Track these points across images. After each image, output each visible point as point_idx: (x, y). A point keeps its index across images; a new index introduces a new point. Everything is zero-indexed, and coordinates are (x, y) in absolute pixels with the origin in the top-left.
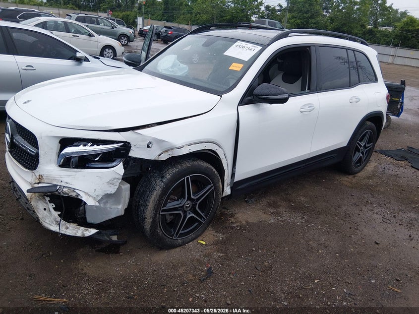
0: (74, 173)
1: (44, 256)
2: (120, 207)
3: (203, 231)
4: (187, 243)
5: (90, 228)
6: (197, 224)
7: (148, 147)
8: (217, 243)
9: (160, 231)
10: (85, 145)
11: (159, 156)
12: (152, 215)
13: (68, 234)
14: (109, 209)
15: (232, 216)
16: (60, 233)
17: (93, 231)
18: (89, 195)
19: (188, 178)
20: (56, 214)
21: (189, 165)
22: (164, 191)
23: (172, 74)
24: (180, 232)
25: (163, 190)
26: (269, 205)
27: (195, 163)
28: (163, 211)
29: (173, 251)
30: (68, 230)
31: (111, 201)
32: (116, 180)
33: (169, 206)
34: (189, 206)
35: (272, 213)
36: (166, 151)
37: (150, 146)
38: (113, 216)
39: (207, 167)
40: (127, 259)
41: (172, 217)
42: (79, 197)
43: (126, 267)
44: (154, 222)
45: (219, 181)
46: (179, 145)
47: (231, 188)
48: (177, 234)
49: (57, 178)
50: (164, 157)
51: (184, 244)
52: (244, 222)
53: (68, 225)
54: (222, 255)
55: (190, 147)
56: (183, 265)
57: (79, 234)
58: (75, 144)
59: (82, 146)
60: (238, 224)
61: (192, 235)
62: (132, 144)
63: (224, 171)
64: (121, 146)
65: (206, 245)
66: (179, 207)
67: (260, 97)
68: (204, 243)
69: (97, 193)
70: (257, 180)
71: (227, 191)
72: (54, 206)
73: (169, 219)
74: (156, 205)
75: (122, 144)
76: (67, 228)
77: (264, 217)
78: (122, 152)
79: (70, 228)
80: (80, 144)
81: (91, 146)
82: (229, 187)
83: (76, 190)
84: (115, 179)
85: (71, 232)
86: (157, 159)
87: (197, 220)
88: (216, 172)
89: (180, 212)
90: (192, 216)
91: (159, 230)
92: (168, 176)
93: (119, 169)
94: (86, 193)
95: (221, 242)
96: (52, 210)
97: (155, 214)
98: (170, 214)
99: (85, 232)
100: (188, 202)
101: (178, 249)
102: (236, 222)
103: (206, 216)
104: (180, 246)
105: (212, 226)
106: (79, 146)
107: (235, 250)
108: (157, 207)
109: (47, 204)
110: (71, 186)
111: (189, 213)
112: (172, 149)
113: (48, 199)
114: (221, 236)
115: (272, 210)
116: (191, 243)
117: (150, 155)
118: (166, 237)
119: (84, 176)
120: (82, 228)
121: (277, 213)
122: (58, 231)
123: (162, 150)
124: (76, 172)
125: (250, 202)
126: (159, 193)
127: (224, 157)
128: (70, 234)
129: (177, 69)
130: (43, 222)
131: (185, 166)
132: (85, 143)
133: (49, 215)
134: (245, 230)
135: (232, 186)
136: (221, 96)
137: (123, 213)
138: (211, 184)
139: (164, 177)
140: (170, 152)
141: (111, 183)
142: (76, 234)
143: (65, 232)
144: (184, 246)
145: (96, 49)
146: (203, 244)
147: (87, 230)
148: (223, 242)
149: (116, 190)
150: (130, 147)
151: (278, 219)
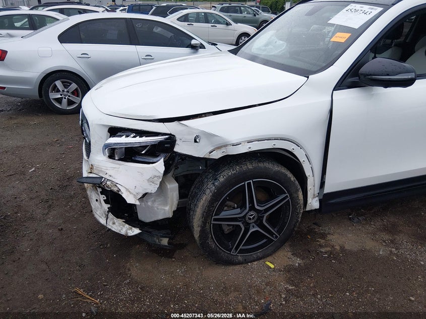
0: (117, 166)
1: (101, 247)
2: (167, 208)
3: (274, 252)
4: (251, 262)
5: (134, 227)
6: (265, 241)
7: (195, 141)
8: (289, 269)
9: (212, 243)
10: (127, 136)
11: (210, 153)
12: (200, 223)
13: (113, 230)
14: (156, 208)
15: (323, 236)
16: (107, 228)
17: (136, 231)
18: (129, 192)
19: (249, 184)
20: (106, 207)
21: (250, 167)
22: (216, 197)
23: (264, 53)
24: (241, 247)
25: (213, 195)
26: (385, 229)
27: (261, 165)
28: (215, 220)
29: (231, 268)
30: (114, 226)
31: (159, 200)
32: (156, 179)
33: (223, 214)
34: (253, 218)
35: (384, 241)
36: (219, 148)
37: (197, 140)
38: (160, 217)
39: (279, 171)
40: (177, 267)
41: (231, 227)
42: (120, 193)
43: (172, 277)
44: (203, 231)
45: (298, 190)
46: (235, 142)
47: (321, 201)
48: (236, 249)
49: (104, 170)
50: (217, 155)
51: (246, 262)
52: (338, 248)
53: (116, 220)
54: (290, 288)
55: (250, 145)
56: (236, 290)
57: (123, 232)
58: (119, 134)
59: (124, 136)
60: (329, 249)
61: (259, 253)
62: (178, 137)
63: (306, 178)
64: (167, 139)
65: (274, 270)
66: (239, 218)
67: (370, 77)
68: (272, 266)
69: (137, 190)
70: (366, 194)
71: (314, 203)
72: (105, 198)
73: (226, 230)
74: (204, 212)
75: (167, 137)
76: (114, 223)
77: (370, 244)
78: (166, 145)
79: (117, 224)
80: (123, 134)
81: (133, 137)
82: (317, 199)
83: (118, 185)
84: (155, 176)
85: (116, 228)
86: (207, 157)
87: (264, 237)
88: (293, 178)
89: (240, 224)
90: (257, 231)
91: (210, 242)
92: (222, 179)
93: (159, 166)
94: (127, 190)
95: (295, 269)
96: (103, 202)
97: (204, 223)
98: (228, 225)
99: (128, 231)
100: (252, 213)
101: (237, 267)
102: (326, 246)
103: (279, 232)
104: (240, 263)
105: (290, 246)
106: (121, 136)
107: (312, 285)
108: (207, 215)
109: (99, 195)
110: (113, 180)
111: (253, 226)
112: (226, 146)
113: (100, 190)
114: (297, 262)
115: (386, 237)
116: (255, 263)
117: (199, 151)
118: (221, 251)
119: (127, 170)
120: (127, 226)
121: (392, 242)
122: (105, 225)
123: (213, 146)
124: (120, 164)
125: (356, 220)
126: (209, 198)
127: (306, 159)
128: (115, 231)
129: (272, 47)
130: (95, 213)
131: (244, 168)
132: (128, 134)
133: (99, 206)
134: (335, 258)
135: (321, 197)
136: (308, 77)
137: (170, 215)
138: (285, 193)
139: (216, 179)
140: (223, 150)
141: (151, 181)
142: (120, 231)
143: (112, 227)
144: (245, 265)
145: (232, 38)
146: (270, 268)
147: (131, 228)
148: (299, 270)
149: (156, 189)
150: (175, 141)
151: (391, 251)
